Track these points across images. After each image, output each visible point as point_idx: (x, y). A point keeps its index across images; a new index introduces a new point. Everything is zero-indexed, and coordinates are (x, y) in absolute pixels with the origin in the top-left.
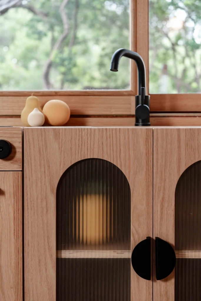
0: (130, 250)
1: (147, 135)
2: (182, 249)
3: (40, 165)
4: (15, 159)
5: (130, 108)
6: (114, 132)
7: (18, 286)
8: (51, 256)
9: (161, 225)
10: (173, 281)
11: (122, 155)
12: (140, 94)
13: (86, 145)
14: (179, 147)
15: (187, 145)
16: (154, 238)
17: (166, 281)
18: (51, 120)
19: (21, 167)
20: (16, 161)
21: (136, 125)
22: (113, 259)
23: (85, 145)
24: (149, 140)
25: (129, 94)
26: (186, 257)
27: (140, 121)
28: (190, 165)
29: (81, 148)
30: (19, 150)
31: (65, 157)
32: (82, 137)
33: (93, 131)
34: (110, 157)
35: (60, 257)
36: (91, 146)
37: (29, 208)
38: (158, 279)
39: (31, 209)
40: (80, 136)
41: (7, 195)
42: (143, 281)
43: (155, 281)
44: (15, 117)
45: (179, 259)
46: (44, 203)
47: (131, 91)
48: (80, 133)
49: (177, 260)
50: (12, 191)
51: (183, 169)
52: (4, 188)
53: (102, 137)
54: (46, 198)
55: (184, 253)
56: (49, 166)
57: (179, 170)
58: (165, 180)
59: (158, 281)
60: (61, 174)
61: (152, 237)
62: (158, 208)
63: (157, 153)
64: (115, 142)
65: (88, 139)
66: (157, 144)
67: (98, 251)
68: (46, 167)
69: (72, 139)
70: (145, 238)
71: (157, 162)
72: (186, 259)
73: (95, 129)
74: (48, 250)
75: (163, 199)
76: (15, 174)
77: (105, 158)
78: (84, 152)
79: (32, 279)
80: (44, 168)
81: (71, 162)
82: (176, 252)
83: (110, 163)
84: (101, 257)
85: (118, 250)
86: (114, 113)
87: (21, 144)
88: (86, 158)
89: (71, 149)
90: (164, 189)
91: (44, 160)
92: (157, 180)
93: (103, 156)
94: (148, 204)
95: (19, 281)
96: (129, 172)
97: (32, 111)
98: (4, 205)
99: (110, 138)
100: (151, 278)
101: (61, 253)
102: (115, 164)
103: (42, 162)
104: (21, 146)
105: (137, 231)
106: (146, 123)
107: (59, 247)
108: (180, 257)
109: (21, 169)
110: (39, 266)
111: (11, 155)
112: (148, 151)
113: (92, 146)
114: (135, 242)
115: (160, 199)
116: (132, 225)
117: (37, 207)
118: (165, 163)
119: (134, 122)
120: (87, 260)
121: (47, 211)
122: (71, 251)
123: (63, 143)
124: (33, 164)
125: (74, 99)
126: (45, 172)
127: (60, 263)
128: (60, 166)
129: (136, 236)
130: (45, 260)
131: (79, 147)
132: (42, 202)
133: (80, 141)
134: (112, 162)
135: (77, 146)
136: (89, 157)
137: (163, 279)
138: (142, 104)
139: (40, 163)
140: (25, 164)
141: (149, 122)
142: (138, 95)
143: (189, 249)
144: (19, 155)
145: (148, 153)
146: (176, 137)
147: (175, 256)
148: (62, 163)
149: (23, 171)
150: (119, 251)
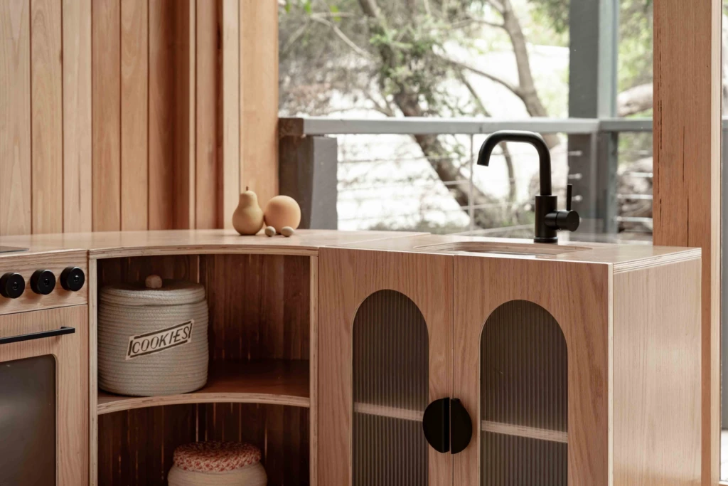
1: (446, 264)
3: (335, 294)
6: (410, 257)
8: (345, 408)
9: (462, 383)
11: (419, 288)
13: (381, 271)
14: (483, 282)
15: (491, 279)
23: (380, 273)
24: (449, 271)
29: (376, 276)
31: (359, 287)
32: (377, 262)
34: (407, 290)
35: (356, 411)
40: (375, 261)
48: (375, 256)
54: (340, 335)
56: (344, 296)
57: (482, 312)
58: (467, 325)
62: (458, 360)
63: (458, 289)
64: (411, 271)
65: (383, 265)
66: (458, 277)
68: (341, 297)
71: (458, 300)
73: (390, 253)
75: (464, 349)
77: (401, 291)
80: (339, 297)
81: (366, 293)
88: (381, 289)
89: (366, 275)
90: (466, 336)
92: (458, 324)
94: (447, 354)
96: (427, 311)
99: (406, 264)
101: (357, 407)
102: (411, 298)
105: (434, 388)
107: (356, 399)
112: (448, 284)
113: (387, 275)
115: (461, 348)
116: (430, 379)
118: (466, 301)
121: (341, 350)
126: (339, 302)
127: (357, 418)
128: (355, 296)
129: (434, 395)
131: (374, 274)
133: (375, 267)
134: (408, 296)
135: (372, 273)
136: (384, 288)
145: (448, 288)
146: (480, 267)
148: (356, 293)
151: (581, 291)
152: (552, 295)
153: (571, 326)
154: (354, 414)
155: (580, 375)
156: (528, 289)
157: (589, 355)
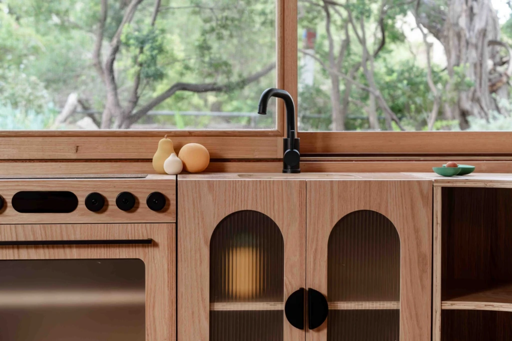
0: (283, 301)
1: (300, 187)
2: (335, 301)
3: (194, 217)
4: (169, 211)
5: (276, 151)
6: (268, 184)
7: (172, 337)
8: (205, 307)
9: (314, 275)
10: (325, 331)
11: (276, 207)
12: (288, 137)
13: (240, 196)
14: (332, 199)
15: (339, 197)
16: (307, 289)
17: (319, 331)
18: (190, 167)
19: (175, 219)
20: (170, 213)
21: (284, 172)
22: (267, 311)
23: (238, 198)
24: (303, 192)
25: (275, 134)
26: (339, 309)
27: (289, 167)
28: (342, 216)
29: (235, 200)
30: (173, 202)
31: (219, 209)
32: (236, 189)
33: (247, 183)
34: (264, 209)
35: (212, 310)
36: (244, 198)
37: (183, 260)
38: (310, 329)
39: (185, 261)
40: (234, 188)
41: (161, 247)
42: (296, 331)
43: (308, 331)
44: (142, 162)
45: (331, 310)
46: (198, 255)
47: (278, 131)
48: (234, 185)
49: (329, 312)
50: (166, 243)
51: (336, 221)
52: (158, 240)
53: (256, 189)
54: (200, 250)
55: (335, 305)
56: (203, 218)
57: (332, 221)
58: (318, 232)
59: (311, 331)
60: (215, 226)
61: (305, 288)
62: (311, 259)
63: (310, 205)
64: (268, 194)
65: (242, 191)
66: (310, 197)
67: (251, 303)
68: (200, 219)
69: (226, 191)
70: (299, 289)
71: (310, 214)
72: (339, 310)
73: (249, 181)
74: (201, 302)
75: (316, 250)
76: (169, 226)
77: (259, 210)
78: (238, 204)
79: (185, 331)
80: (198, 220)
81: (225, 214)
82: (329, 303)
83: (263, 214)
84: (254, 309)
85: (271, 302)
86: (257, 157)
87: (175, 196)
88: (240, 210)
90: (317, 241)
91: (198, 212)
92: (310, 232)
93: (257, 208)
94: (301, 255)
95: (173, 332)
96: (283, 224)
97: (169, 157)
98: (158, 257)
99: (264, 189)
100: (304, 328)
101: (214, 306)
102: (269, 215)
103: (196, 214)
104: (175, 198)
105: (290, 282)
106: (295, 170)
107: (213, 300)
108: (333, 309)
109: (175, 221)
110: (193, 318)
111: (165, 207)
112: (302, 202)
113: (246, 199)
114: (288, 293)
115: (313, 250)
116: (286, 276)
117: (191, 258)
118: (318, 215)
119: (282, 169)
120: (240, 312)
121: (201, 262)
122: (224, 304)
123: (217, 194)
124: (187, 216)
125: (210, 140)
126: (198, 224)
127: (214, 316)
128: (214, 218)
129: (290, 288)
130: (199, 311)
131: (233, 199)
132: (195, 253)
133: (234, 193)
134: (266, 214)
135: (231, 198)
136: (243, 209)
137: (316, 329)
138: (292, 149)
139: (194, 214)
140: (179, 216)
141: (299, 168)
142: (286, 137)
143: (342, 301)
144: (172, 207)
145: (302, 205)
146: (329, 188)
147: (328, 307)
148: (216, 215)
149: (176, 223)
150: (273, 303)
151: (412, 200)
152: (389, 204)
153: (404, 225)
154: (211, 312)
155: (410, 259)
156: (370, 201)
157: (417, 244)
